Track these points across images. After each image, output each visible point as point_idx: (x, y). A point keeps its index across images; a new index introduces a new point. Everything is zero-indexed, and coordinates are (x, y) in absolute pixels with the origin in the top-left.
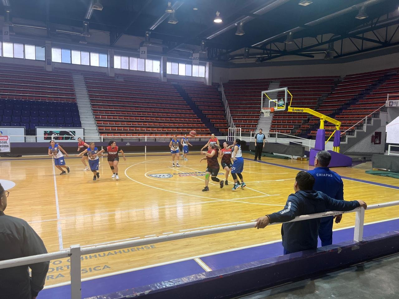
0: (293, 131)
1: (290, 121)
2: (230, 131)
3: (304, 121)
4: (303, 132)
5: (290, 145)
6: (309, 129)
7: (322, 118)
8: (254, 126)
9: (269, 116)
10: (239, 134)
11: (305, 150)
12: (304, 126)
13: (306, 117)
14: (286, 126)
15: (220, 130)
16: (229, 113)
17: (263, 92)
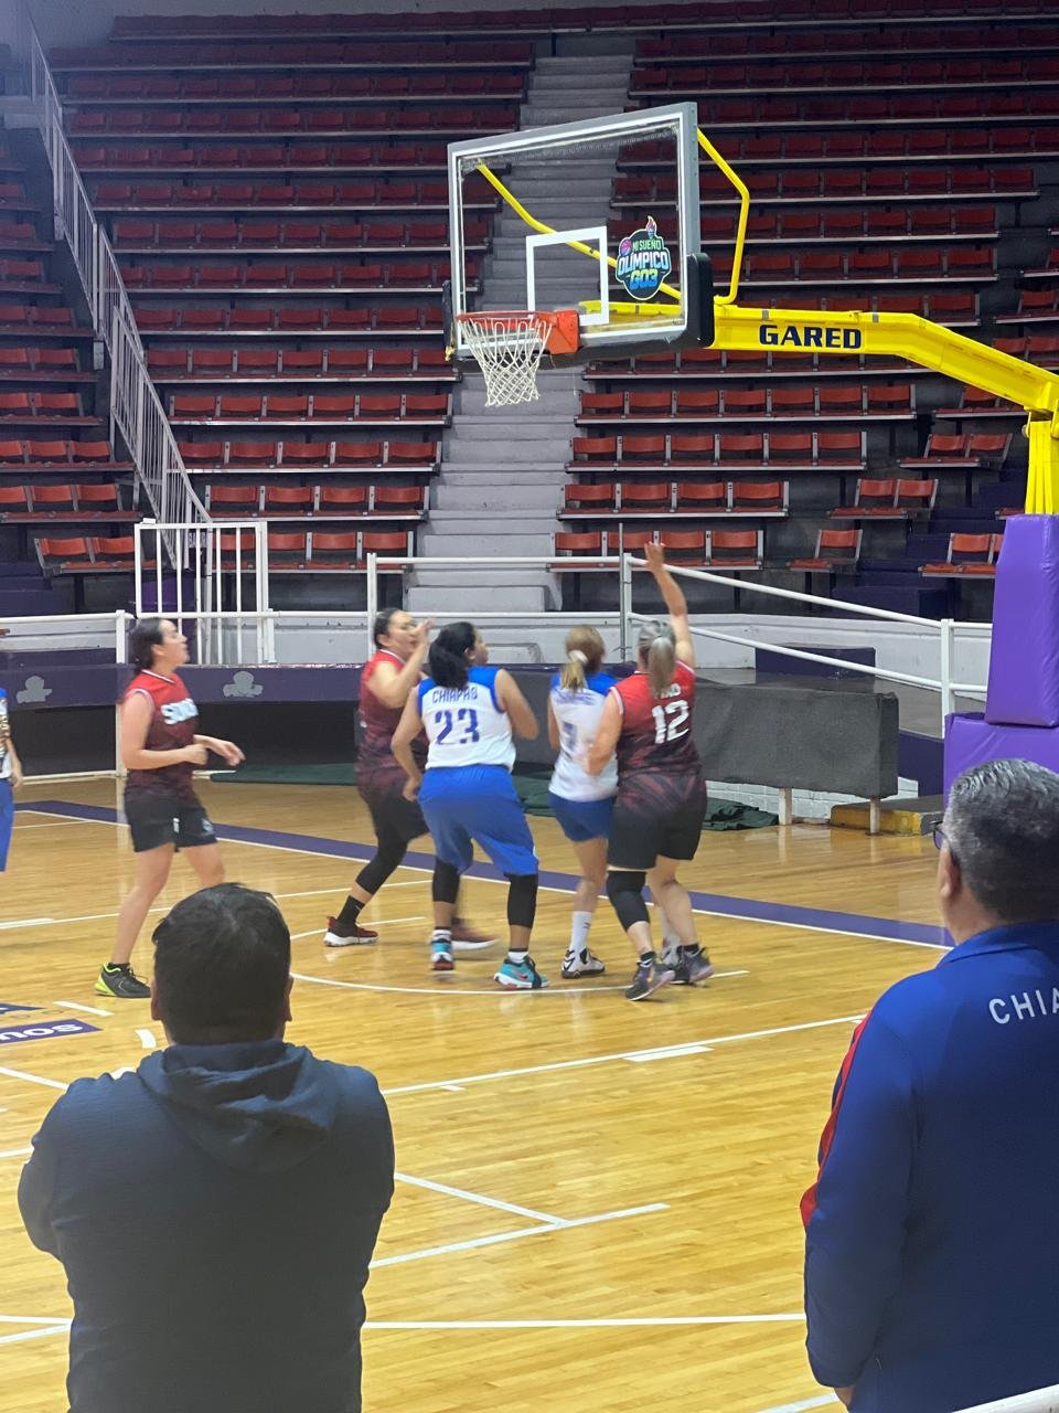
0: (786, 539)
1: (748, 443)
2: (149, 554)
3: (882, 441)
4: (879, 541)
5: (759, 681)
6: (934, 514)
7: (1041, 404)
8: (400, 495)
9: (534, 394)
10: (249, 581)
11: (904, 726)
12: (883, 488)
13: (896, 393)
14: (710, 491)
15: (41, 547)
16: (131, 370)
17: (465, 155)
